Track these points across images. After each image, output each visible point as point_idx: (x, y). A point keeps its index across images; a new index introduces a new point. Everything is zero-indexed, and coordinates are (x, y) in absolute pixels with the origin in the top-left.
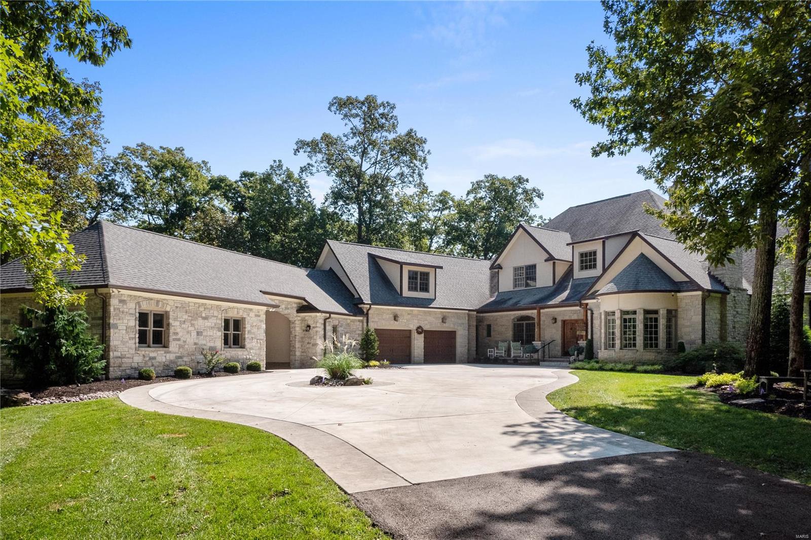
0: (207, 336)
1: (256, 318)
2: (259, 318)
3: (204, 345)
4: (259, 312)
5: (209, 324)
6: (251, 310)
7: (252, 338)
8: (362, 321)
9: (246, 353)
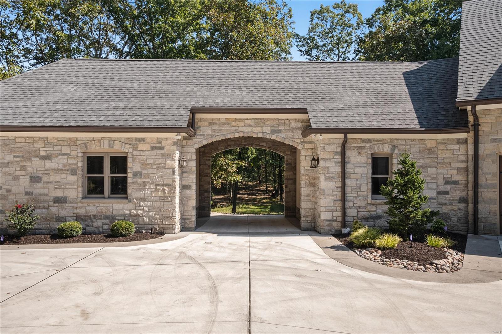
0: (48, 182)
1: (155, 152)
2: (162, 152)
3: (45, 195)
4: (160, 142)
5: (54, 166)
6: (142, 140)
7: (144, 182)
8: (466, 141)
9: (130, 206)
